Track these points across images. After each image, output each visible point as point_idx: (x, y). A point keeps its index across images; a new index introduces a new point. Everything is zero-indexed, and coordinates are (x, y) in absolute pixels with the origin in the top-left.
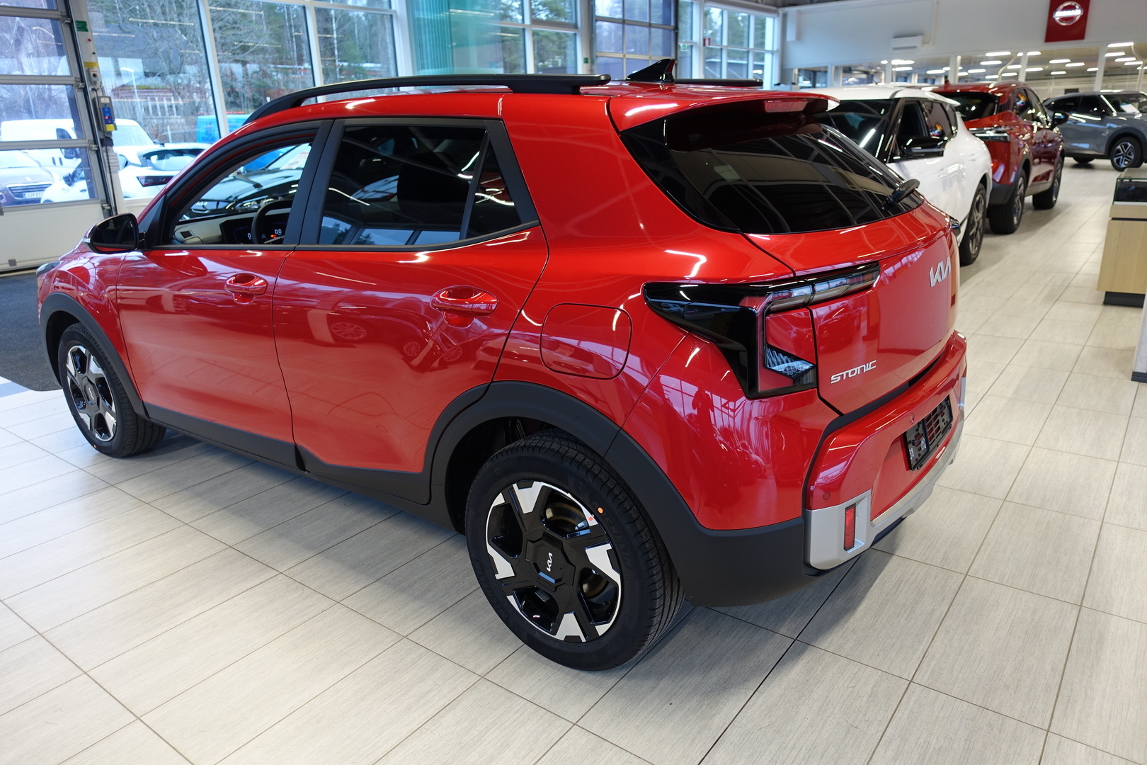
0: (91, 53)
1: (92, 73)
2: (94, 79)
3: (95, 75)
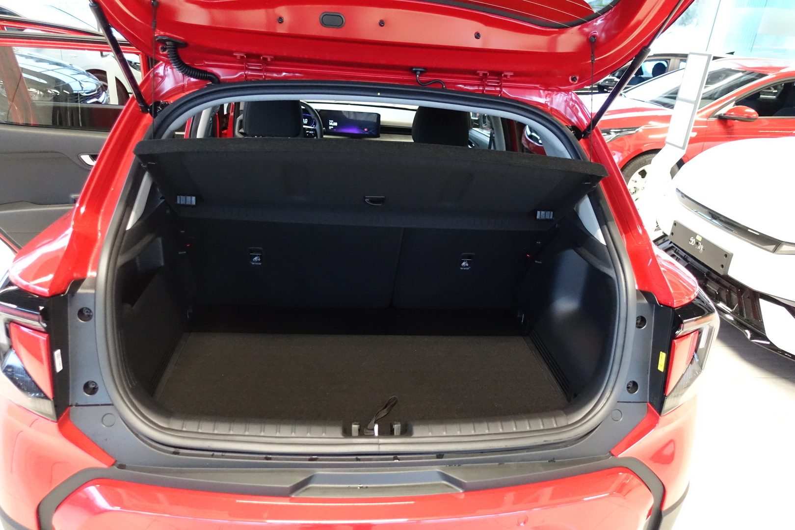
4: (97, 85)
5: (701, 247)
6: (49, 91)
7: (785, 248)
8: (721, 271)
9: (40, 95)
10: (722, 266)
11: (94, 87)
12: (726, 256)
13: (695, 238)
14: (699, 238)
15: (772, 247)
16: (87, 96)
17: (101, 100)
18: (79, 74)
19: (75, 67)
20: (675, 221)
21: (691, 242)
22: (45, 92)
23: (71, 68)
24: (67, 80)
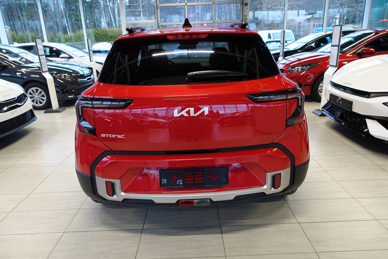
0: (247, 12)
1: (246, 18)
2: (246, 20)
3: (246, 19)
4: (90, 72)
5: (341, 102)
6: (72, 75)
7: (372, 95)
8: (349, 110)
9: (69, 76)
10: (349, 108)
11: (88, 72)
12: (350, 103)
13: (338, 99)
14: (340, 99)
15: (367, 96)
16: (86, 76)
17: (91, 77)
18: (82, 68)
19: (80, 65)
20: (330, 94)
21: (337, 101)
22: (71, 75)
23: (79, 66)
24: (77, 70)
